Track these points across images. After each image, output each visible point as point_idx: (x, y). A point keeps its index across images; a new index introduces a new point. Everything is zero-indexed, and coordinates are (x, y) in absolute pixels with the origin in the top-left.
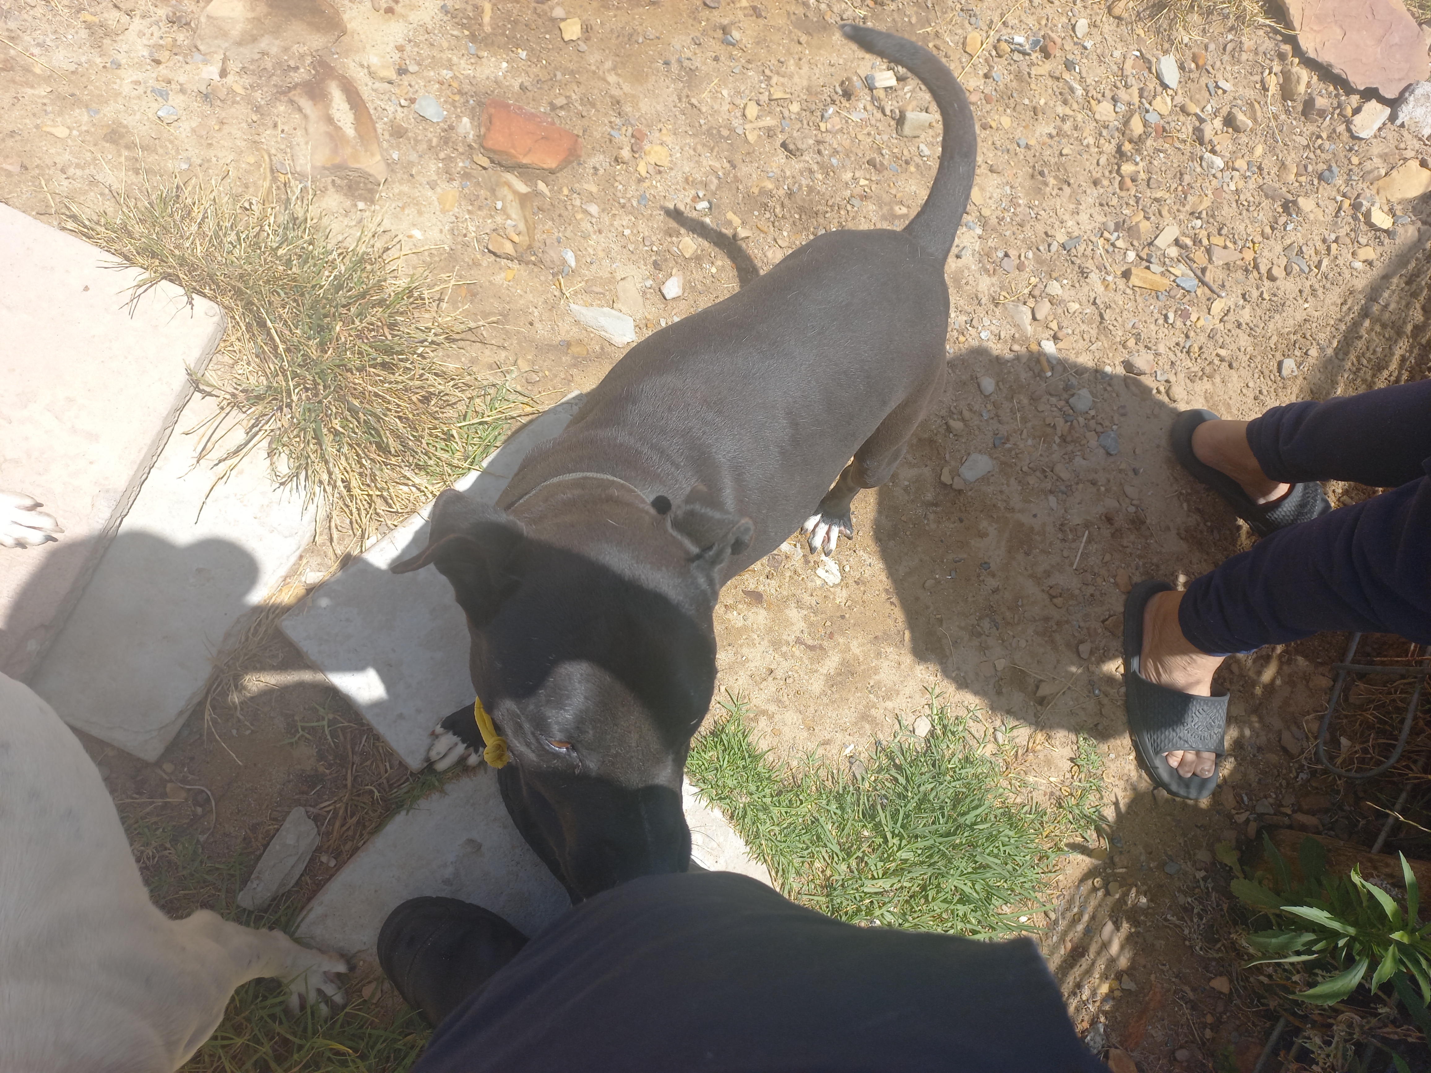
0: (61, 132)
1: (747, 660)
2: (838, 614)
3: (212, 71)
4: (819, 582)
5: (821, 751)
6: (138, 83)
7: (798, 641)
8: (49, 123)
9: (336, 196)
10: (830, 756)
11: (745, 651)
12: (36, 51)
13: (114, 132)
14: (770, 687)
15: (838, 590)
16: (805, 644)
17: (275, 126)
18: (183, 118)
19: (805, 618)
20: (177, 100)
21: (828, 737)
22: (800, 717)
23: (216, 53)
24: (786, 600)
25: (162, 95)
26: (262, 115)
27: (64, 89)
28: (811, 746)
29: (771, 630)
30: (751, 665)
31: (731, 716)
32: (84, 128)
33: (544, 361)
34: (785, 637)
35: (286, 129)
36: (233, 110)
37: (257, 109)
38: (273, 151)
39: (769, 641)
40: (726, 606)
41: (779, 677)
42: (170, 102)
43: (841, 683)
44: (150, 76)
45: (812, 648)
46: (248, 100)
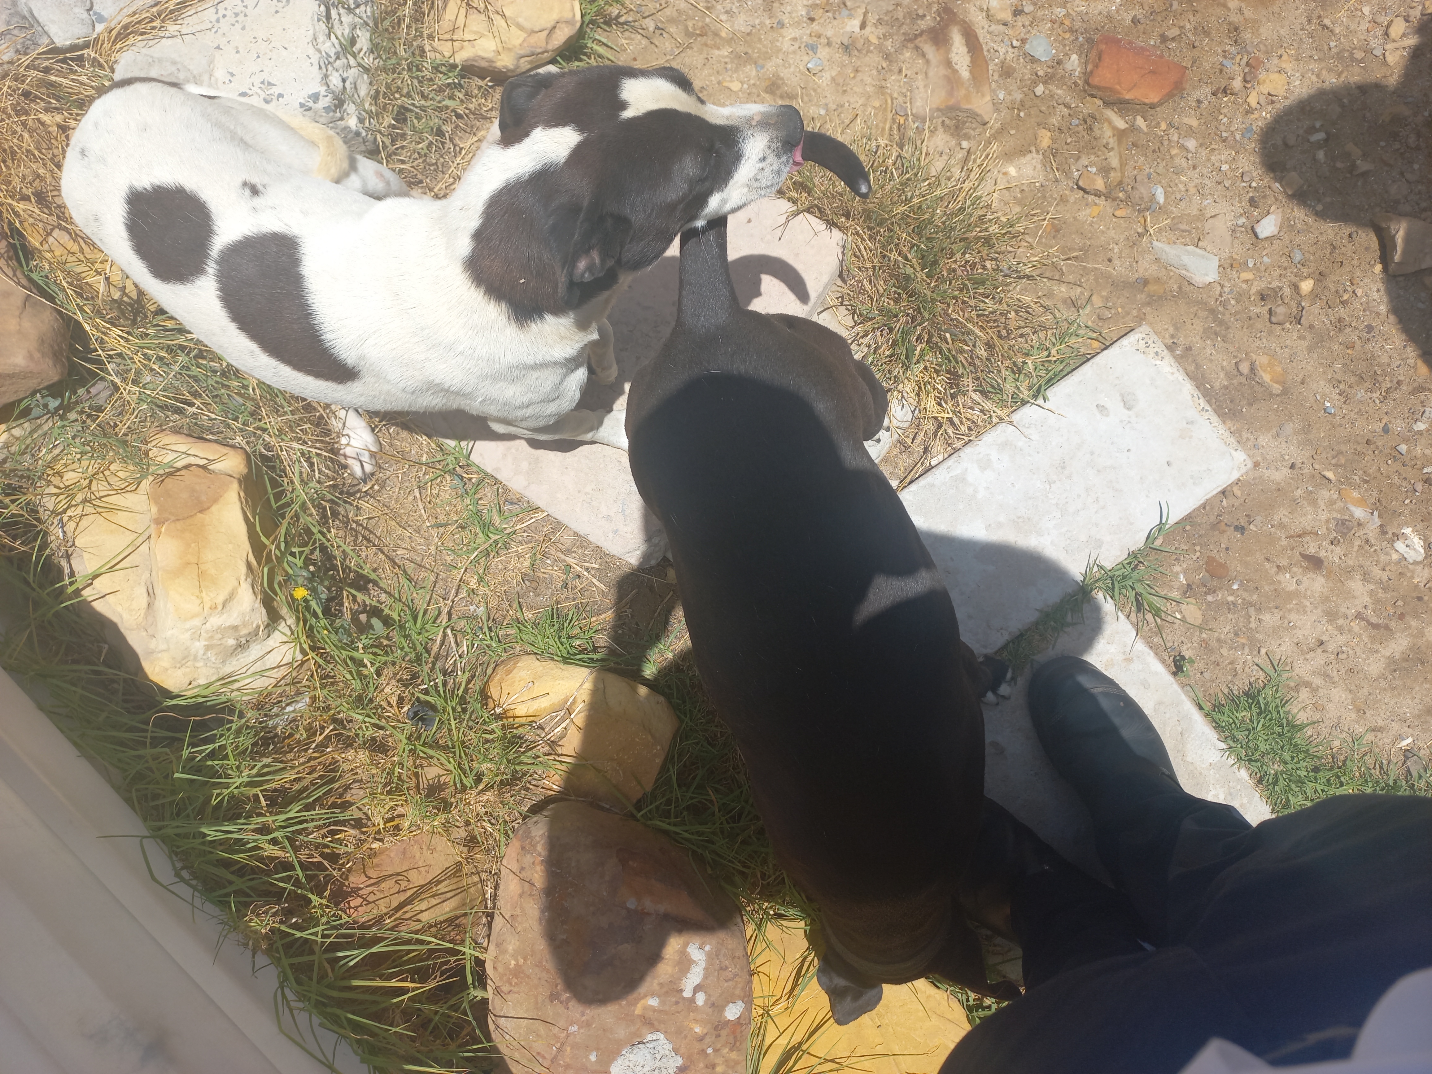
0: (735, 86)
1: (1295, 627)
2: (1414, 595)
3: (853, 25)
4: (1395, 557)
5: (1370, 737)
6: (794, 39)
7: (1359, 616)
8: (728, 79)
9: (944, 136)
10: (1380, 743)
11: (1293, 616)
12: (724, 17)
13: (773, 84)
14: (1318, 659)
15: (1419, 568)
16: (1368, 621)
17: (900, 71)
18: (826, 68)
19: (1372, 593)
20: (823, 52)
21: (1381, 723)
22: (1350, 696)
23: (859, 7)
24: (1349, 572)
25: (812, 48)
26: (890, 61)
27: (741, 49)
28: (1359, 729)
29: (1326, 599)
30: (1299, 634)
31: (1269, 681)
32: (752, 82)
33: (1118, 298)
34: (1343, 610)
35: (909, 73)
36: (867, 58)
37: (887, 57)
38: (895, 95)
39: (1323, 611)
40: (1278, 567)
41: (1330, 650)
42: (818, 55)
43: (1406, 669)
44: (803, 33)
45: (1375, 626)
46: (880, 48)
